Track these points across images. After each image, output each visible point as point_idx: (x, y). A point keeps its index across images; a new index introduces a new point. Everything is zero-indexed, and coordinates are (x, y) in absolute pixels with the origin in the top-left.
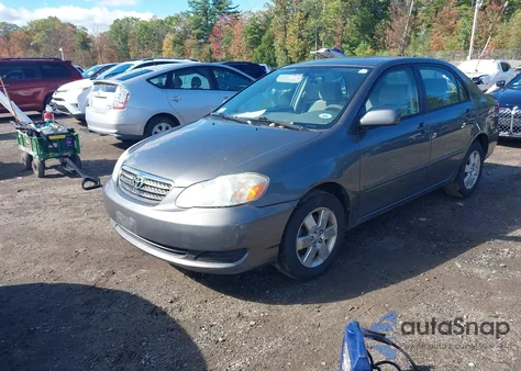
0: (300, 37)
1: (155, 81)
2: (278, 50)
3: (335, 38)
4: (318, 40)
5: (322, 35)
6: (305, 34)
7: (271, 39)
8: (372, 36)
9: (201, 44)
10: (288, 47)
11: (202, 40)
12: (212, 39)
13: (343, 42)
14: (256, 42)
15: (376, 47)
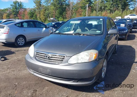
0: (44, 15)
1: (18, 25)
2: (38, 19)
3: (53, 16)
4: (49, 16)
5: (50, 15)
6: (45, 15)
7: (36, 16)
8: (62, 15)
9: (15, 17)
10: (41, 18)
11: (15, 16)
12: (18, 15)
13: (55, 17)
14: (32, 16)
15: (64, 18)
